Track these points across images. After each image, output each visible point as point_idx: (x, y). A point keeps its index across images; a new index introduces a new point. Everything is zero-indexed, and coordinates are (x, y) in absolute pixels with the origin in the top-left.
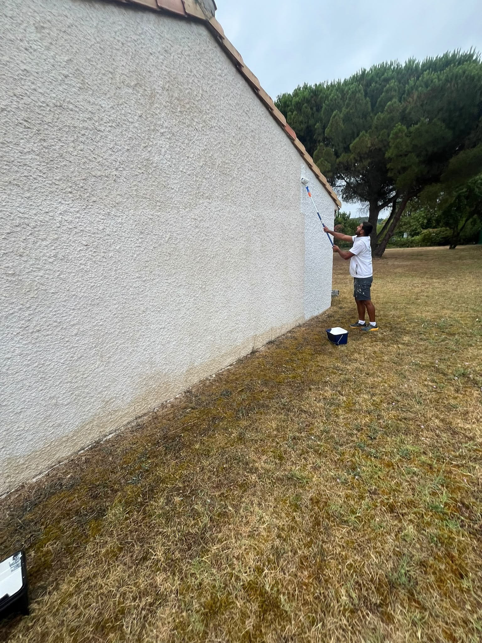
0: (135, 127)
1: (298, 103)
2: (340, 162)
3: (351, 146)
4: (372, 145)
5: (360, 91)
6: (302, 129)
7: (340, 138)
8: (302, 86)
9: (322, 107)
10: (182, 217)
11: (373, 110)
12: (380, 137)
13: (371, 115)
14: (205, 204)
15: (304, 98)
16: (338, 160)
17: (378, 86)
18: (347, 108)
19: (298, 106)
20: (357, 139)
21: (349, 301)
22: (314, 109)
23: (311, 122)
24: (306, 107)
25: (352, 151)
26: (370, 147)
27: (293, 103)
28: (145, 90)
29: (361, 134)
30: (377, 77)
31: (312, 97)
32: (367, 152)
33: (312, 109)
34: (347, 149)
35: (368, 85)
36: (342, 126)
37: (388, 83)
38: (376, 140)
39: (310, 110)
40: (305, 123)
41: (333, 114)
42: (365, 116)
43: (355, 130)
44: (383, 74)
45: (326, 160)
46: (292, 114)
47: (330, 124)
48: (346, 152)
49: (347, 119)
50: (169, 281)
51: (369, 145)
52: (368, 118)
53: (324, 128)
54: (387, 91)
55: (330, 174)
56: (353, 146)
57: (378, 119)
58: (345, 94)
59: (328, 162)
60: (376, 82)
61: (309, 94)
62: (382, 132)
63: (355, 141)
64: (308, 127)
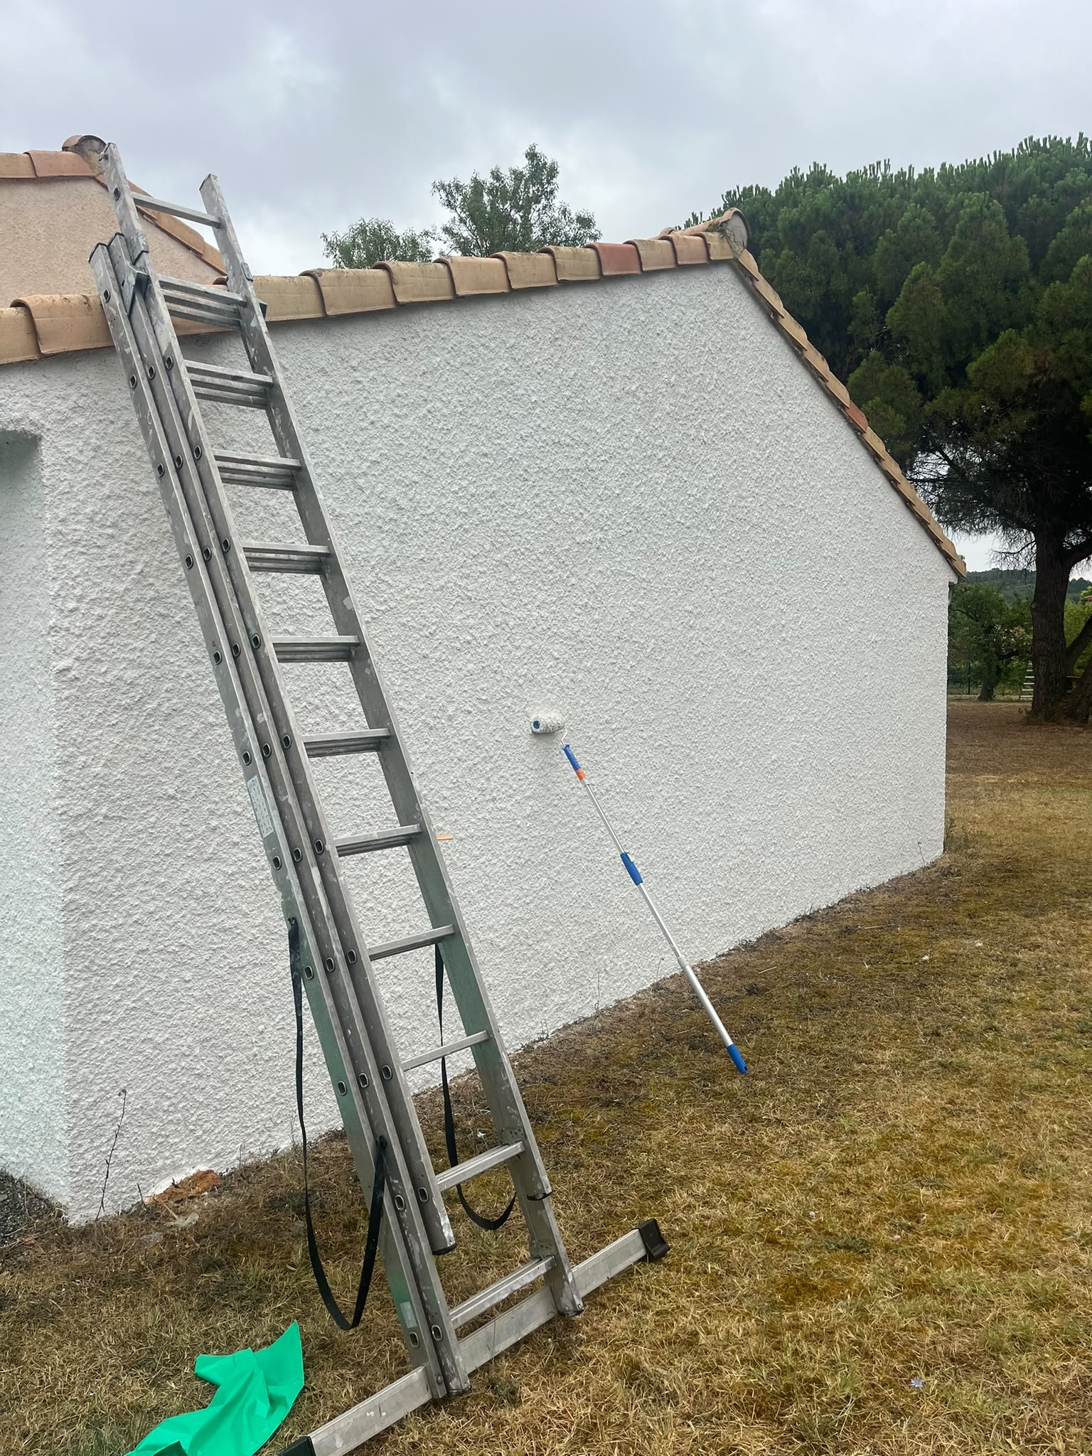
0: (629, 456)
1: (794, 226)
2: (935, 412)
3: (971, 368)
4: (1040, 370)
5: (994, 215)
6: (809, 301)
7: (936, 343)
8: (805, 171)
9: (873, 244)
10: (671, 608)
11: (1035, 268)
12: (1062, 350)
13: (1032, 282)
14: (707, 582)
15: (818, 211)
16: (928, 407)
17: (1045, 203)
18: (955, 257)
19: (798, 235)
20: (990, 352)
21: (994, 841)
22: (850, 246)
23: (840, 283)
24: (822, 240)
25: (975, 384)
26: (1031, 376)
27: (779, 224)
28: (646, 393)
29: (1003, 336)
30: (1043, 179)
31: (842, 213)
32: (1025, 388)
33: (840, 245)
34: (956, 374)
35: (1020, 195)
36: (942, 307)
37: (1078, 204)
38: (1051, 356)
39: (834, 249)
40: (819, 283)
41: (913, 273)
42: (1011, 284)
43: (983, 322)
44: (1061, 177)
45: (890, 402)
46: (777, 255)
47: (900, 299)
48: (954, 386)
49: (955, 288)
50: (645, 735)
51: (1029, 370)
52: (1023, 291)
53: (884, 306)
54: (1075, 223)
55: (906, 446)
56: (978, 370)
57: (1052, 296)
58: (946, 216)
59: (898, 410)
60: (1042, 194)
61: (834, 206)
62: (1066, 338)
63: (984, 357)
64: (826, 296)
